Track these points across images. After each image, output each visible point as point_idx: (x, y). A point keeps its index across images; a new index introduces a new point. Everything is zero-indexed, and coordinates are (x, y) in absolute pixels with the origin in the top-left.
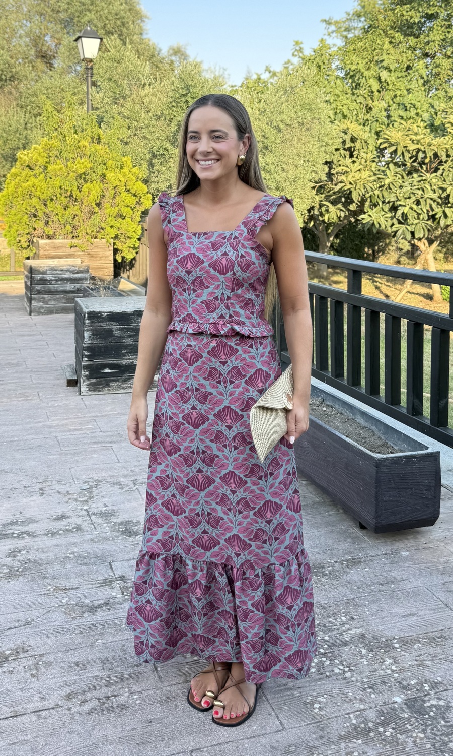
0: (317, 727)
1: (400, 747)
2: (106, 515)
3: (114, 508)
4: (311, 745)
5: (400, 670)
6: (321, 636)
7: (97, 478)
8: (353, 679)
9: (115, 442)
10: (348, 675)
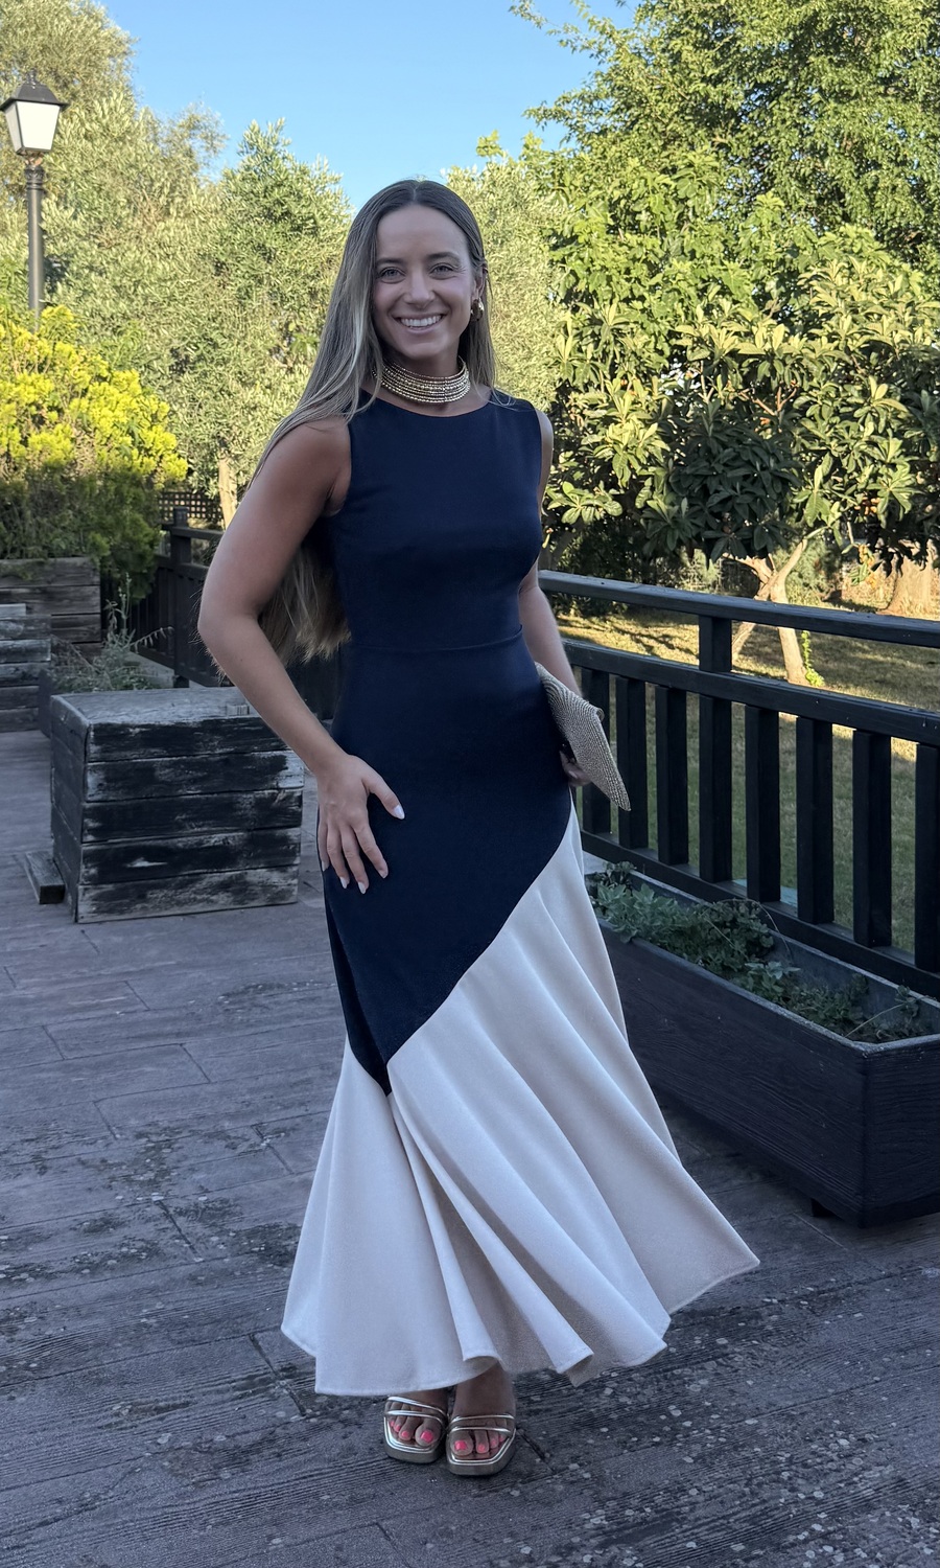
2: (214, 1214)
3: (224, 1195)
7: (166, 1124)
9: (188, 1034)
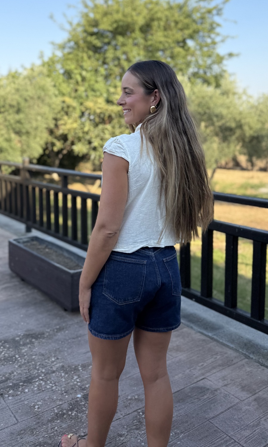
0: (36, 418)
1: (79, 420)
4: (32, 428)
5: (81, 381)
6: (41, 370)
8: (57, 390)
10: (54, 388)
